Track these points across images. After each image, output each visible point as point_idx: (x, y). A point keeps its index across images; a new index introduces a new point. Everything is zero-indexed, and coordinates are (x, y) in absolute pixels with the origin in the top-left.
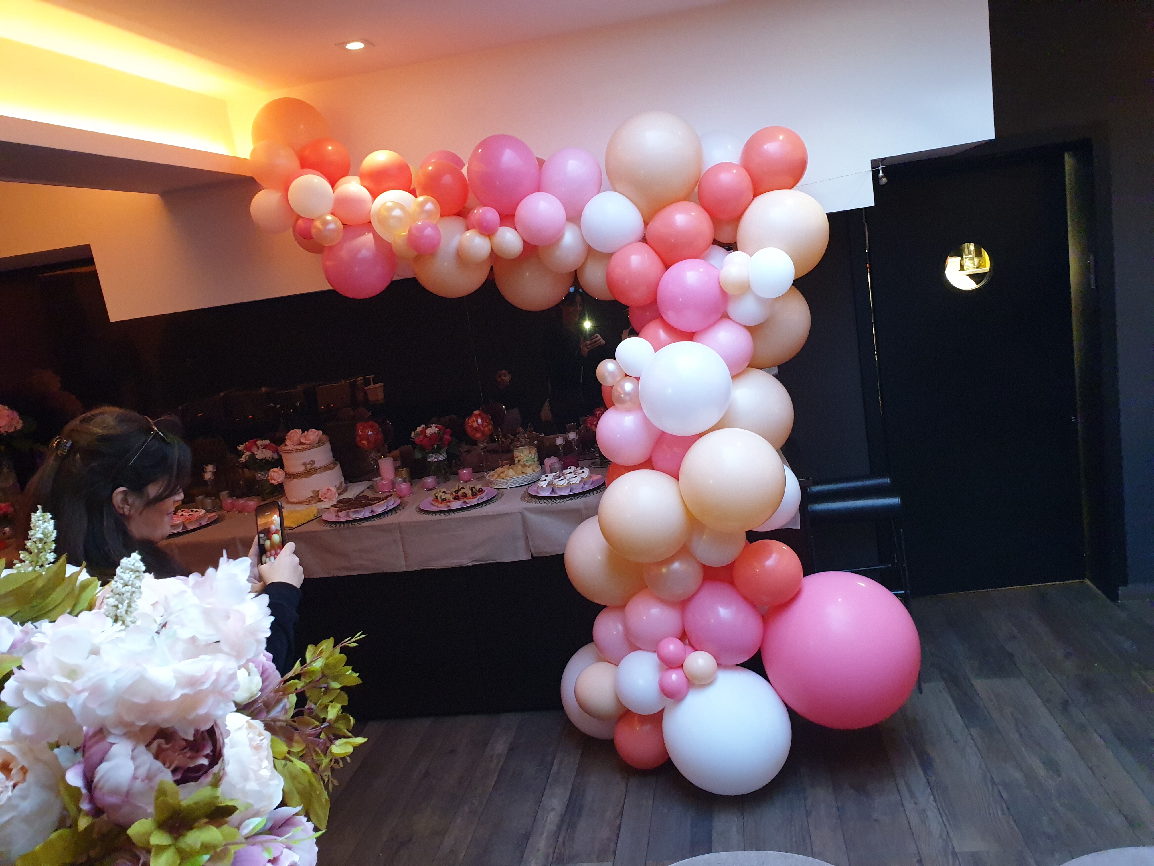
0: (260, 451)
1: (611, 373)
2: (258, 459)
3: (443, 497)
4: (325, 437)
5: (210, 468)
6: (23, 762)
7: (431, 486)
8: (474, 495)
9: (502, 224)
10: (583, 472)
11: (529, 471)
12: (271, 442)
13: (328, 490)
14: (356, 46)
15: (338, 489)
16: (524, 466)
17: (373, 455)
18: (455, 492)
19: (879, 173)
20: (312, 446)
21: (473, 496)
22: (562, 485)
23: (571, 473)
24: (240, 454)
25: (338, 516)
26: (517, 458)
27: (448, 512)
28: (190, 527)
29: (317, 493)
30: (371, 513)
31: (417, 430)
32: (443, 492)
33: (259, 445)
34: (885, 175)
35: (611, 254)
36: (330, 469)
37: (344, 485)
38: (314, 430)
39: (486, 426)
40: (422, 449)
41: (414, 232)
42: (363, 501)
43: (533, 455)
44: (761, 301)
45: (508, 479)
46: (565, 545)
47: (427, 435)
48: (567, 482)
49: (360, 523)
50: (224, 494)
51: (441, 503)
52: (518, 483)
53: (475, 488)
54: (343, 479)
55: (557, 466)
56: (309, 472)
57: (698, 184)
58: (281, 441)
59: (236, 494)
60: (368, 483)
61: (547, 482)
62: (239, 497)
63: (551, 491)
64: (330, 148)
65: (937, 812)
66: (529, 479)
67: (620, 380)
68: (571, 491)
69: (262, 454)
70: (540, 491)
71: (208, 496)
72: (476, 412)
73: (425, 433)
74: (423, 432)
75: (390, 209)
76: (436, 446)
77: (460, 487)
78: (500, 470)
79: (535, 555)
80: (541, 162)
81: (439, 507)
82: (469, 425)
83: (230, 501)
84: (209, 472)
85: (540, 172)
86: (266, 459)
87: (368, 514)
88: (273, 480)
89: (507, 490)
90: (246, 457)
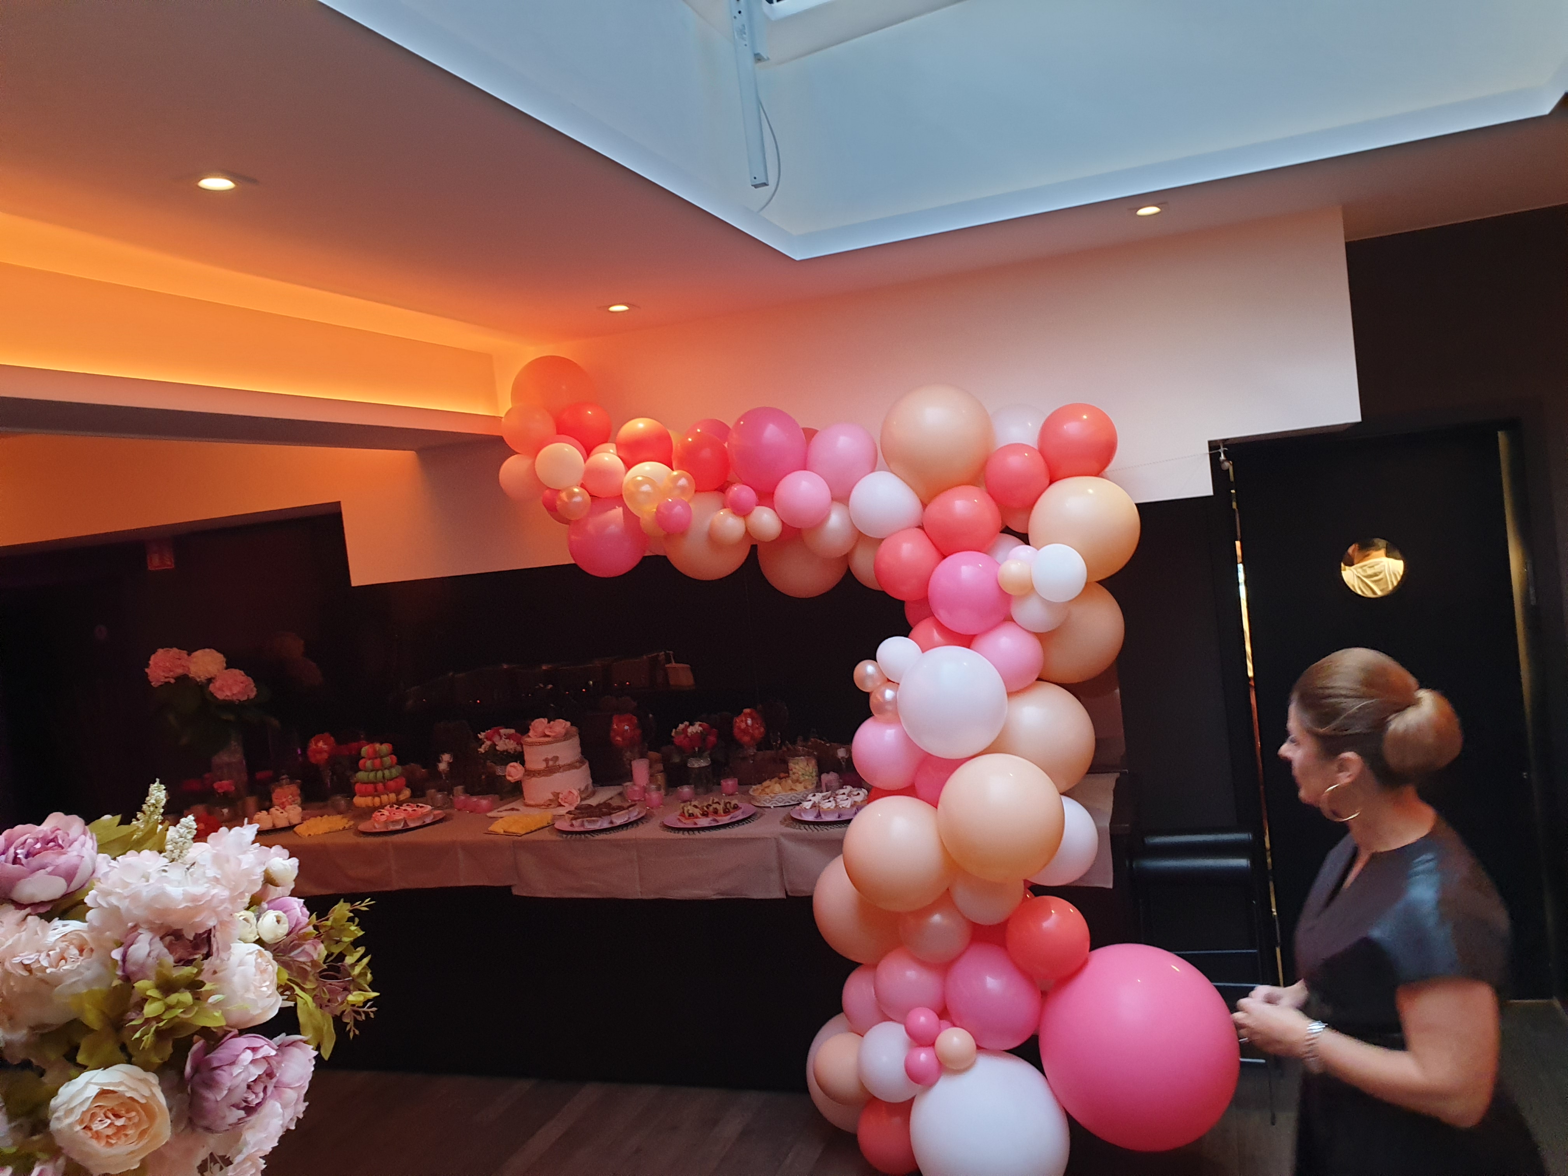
0: (501, 742)
1: (870, 677)
2: (498, 751)
3: (690, 812)
4: (574, 729)
5: (446, 757)
6: (92, 945)
7: (686, 798)
8: (726, 812)
10: (859, 794)
11: (800, 787)
12: (516, 732)
13: (570, 792)
14: (619, 308)
15: (581, 792)
16: (797, 781)
17: (628, 754)
18: (707, 806)
19: (1220, 456)
20: (557, 739)
21: (724, 813)
22: (829, 808)
23: (844, 794)
24: (481, 743)
25: (572, 825)
26: (792, 770)
27: (694, 830)
28: (412, 825)
29: (556, 795)
30: (609, 825)
31: (678, 728)
32: (694, 805)
33: (502, 734)
34: (1228, 459)
35: (882, 540)
36: (576, 768)
37: (591, 788)
38: (561, 720)
39: (757, 729)
40: (683, 751)
41: (663, 509)
42: (604, 810)
43: (811, 768)
44: (1048, 605)
45: (773, 795)
46: (814, 883)
47: (688, 734)
48: (834, 805)
49: (595, 835)
50: (459, 789)
51: (686, 819)
52: (784, 802)
53: (730, 803)
54: (590, 781)
55: (835, 784)
56: (550, 770)
57: (986, 467)
58: (525, 731)
59: (470, 791)
60: (618, 790)
61: (810, 803)
62: (473, 794)
63: (815, 814)
64: (590, 412)
66: (797, 797)
67: (880, 685)
68: (839, 817)
69: (503, 745)
70: (802, 814)
71: (440, 791)
72: (747, 710)
73: (687, 731)
74: (685, 730)
75: (639, 484)
76: (697, 749)
77: (715, 802)
78: (767, 783)
79: (789, 894)
80: (810, 434)
81: (685, 824)
82: (737, 725)
83: (463, 798)
84: (445, 762)
85: (808, 446)
86: (507, 751)
87: (606, 825)
88: (512, 776)
89: (769, 809)
90: (485, 747)
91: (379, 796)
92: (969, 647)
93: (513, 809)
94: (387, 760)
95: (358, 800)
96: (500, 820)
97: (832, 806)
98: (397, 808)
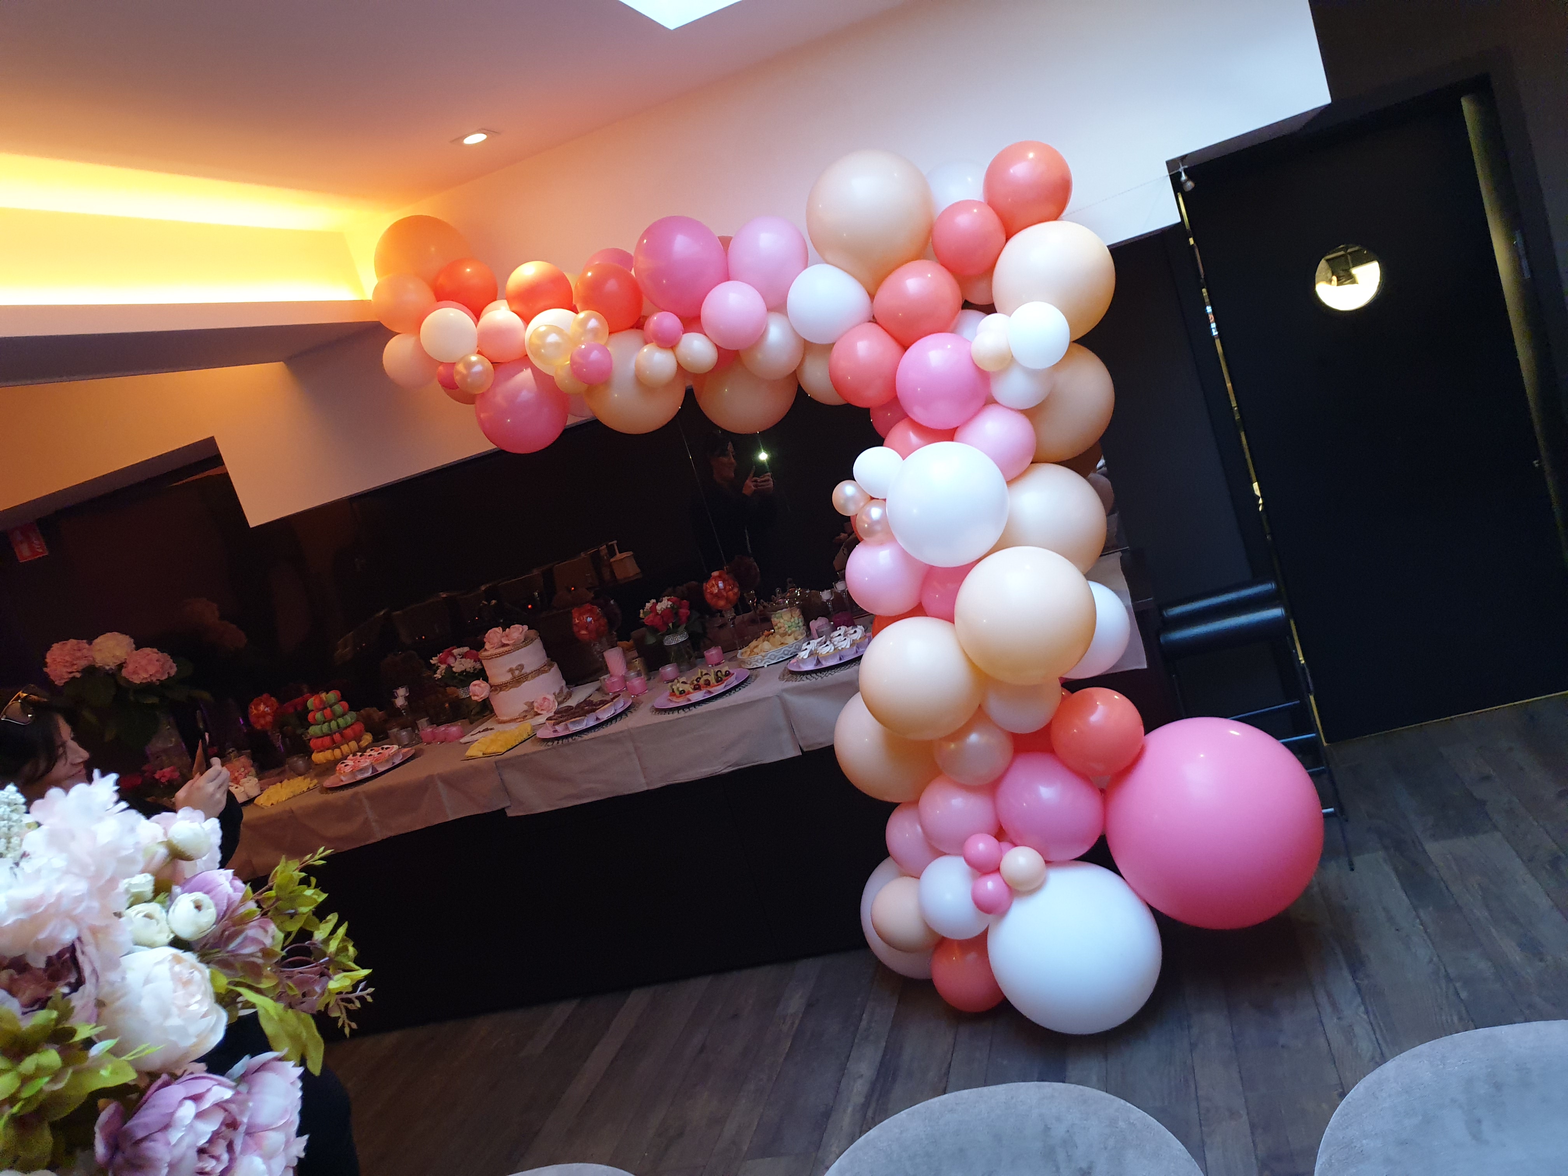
0: (457, 663)
1: (851, 498)
2: (456, 673)
3: (681, 689)
4: (533, 633)
5: (402, 692)
7: (671, 677)
8: (719, 680)
9: (685, 331)
10: (855, 632)
11: (790, 640)
12: (470, 649)
13: (545, 698)
14: (475, 139)
15: (556, 696)
16: (784, 634)
17: (598, 647)
18: (696, 680)
19: (1181, 176)
20: (517, 647)
21: (717, 681)
22: (828, 652)
23: (840, 635)
24: (434, 668)
25: (555, 731)
26: (776, 625)
27: (688, 706)
28: (381, 769)
29: (531, 704)
30: (595, 722)
31: (646, 608)
32: (682, 682)
33: (455, 654)
34: (1190, 177)
35: (832, 345)
36: (545, 672)
37: (566, 690)
38: (517, 626)
39: (730, 590)
40: (654, 630)
41: (577, 359)
42: (585, 708)
43: (796, 618)
44: (1033, 374)
45: (763, 654)
46: (832, 731)
47: (658, 611)
48: (833, 648)
49: (582, 735)
50: (423, 722)
51: (679, 697)
52: (777, 658)
53: (721, 671)
54: (564, 683)
55: (826, 629)
56: (518, 680)
58: (480, 646)
59: (436, 721)
60: (596, 685)
61: (807, 652)
63: (815, 662)
64: (468, 270)
65: (1369, 1027)
66: (789, 651)
67: (864, 506)
68: (840, 659)
69: (460, 665)
70: (801, 665)
71: (403, 727)
72: (715, 574)
73: (655, 609)
74: (653, 609)
75: (544, 336)
76: (671, 625)
77: (703, 674)
78: (754, 643)
79: (805, 750)
80: (726, 242)
81: (678, 702)
82: (708, 591)
83: (430, 730)
84: (401, 696)
85: (727, 255)
86: (465, 671)
87: (592, 723)
88: (478, 696)
89: (763, 669)
90: (441, 672)
91: (339, 747)
92: (952, 440)
93: (487, 730)
94: (338, 708)
95: (317, 757)
96: (476, 743)
97: (830, 650)
98: (361, 756)
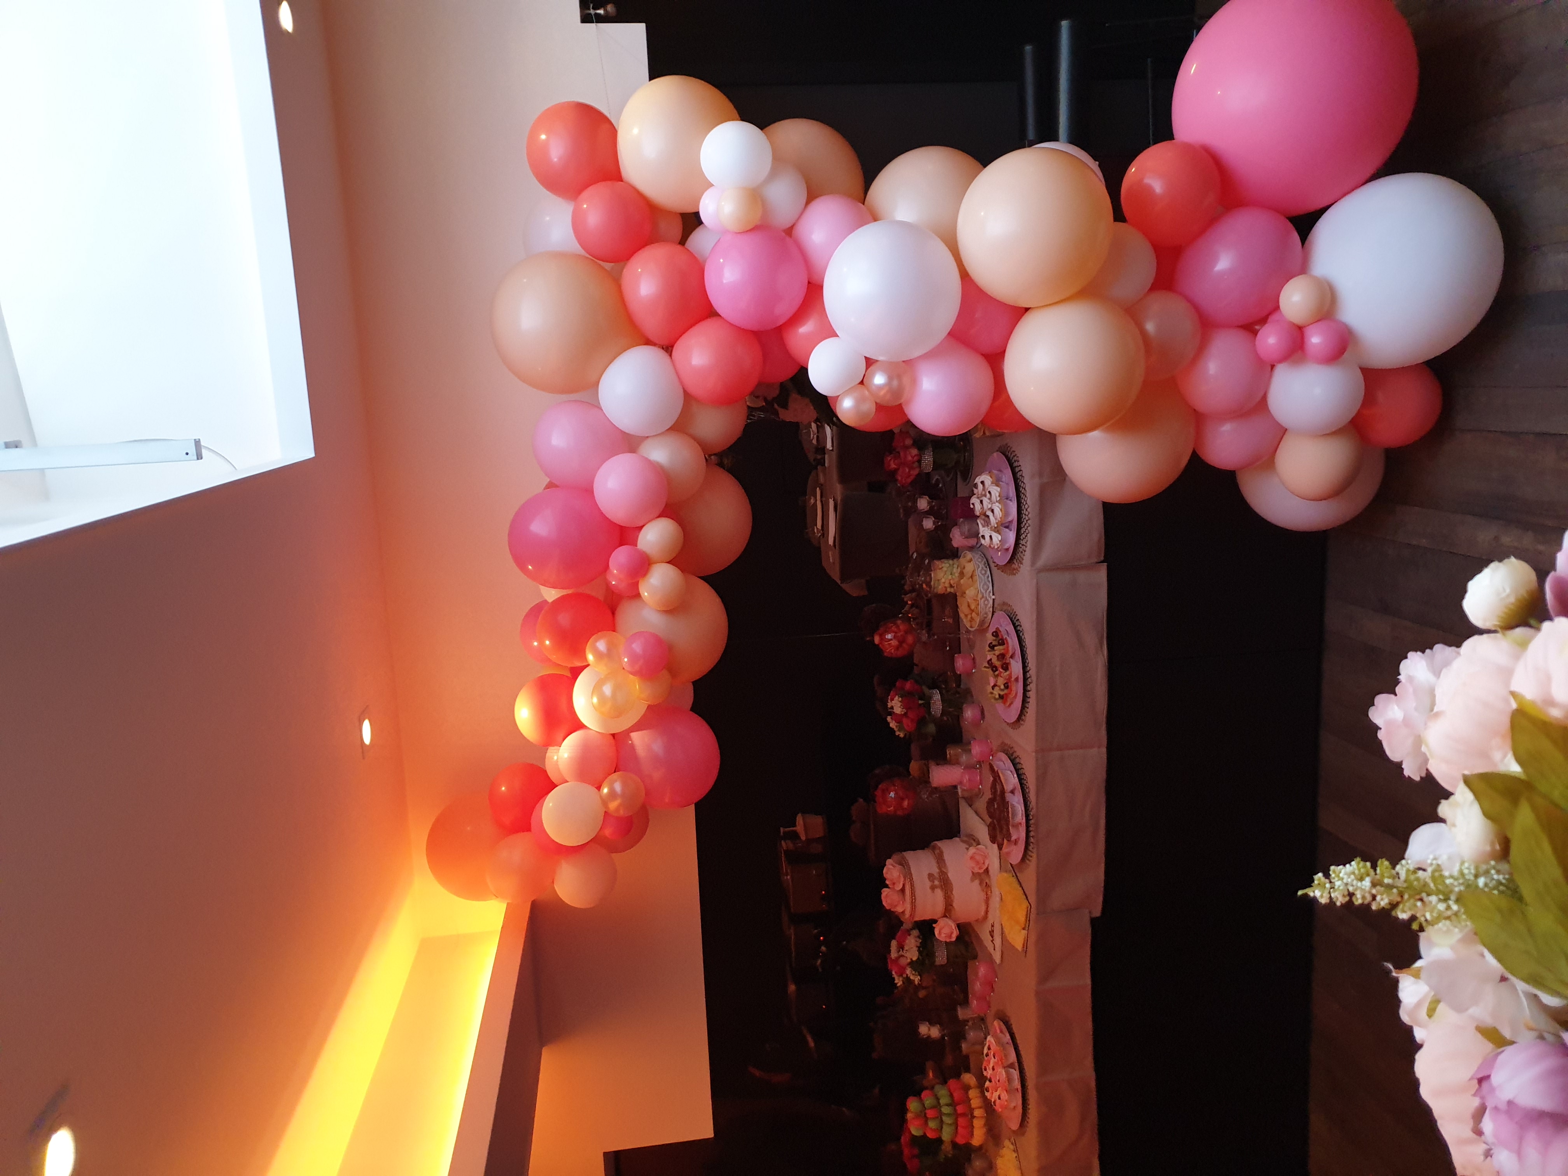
0: (908, 955)
1: (859, 402)
2: (918, 957)
3: (1002, 687)
4: (895, 857)
5: (924, 1029)
7: (977, 712)
8: (1002, 642)
9: (634, 543)
10: (982, 482)
11: (969, 568)
12: (895, 937)
13: (972, 858)
14: (367, 731)
15: (971, 846)
16: (962, 574)
17: (925, 794)
19: (599, 14)
20: (908, 875)
21: (1004, 644)
22: (1001, 510)
24: (907, 983)
25: (1018, 840)
26: (946, 587)
27: (1026, 679)
28: (1013, 1057)
29: (975, 875)
30: (1016, 794)
31: (895, 728)
32: (993, 688)
33: (897, 955)
35: (687, 394)
36: (941, 854)
37: (964, 838)
38: (884, 872)
39: (898, 627)
40: (922, 722)
41: (637, 667)
42: (995, 808)
43: (943, 565)
44: (774, 173)
45: (980, 596)
46: (1092, 500)
47: (903, 713)
48: (997, 504)
49: (1031, 808)
50: (962, 1013)
51: (1011, 690)
52: (988, 583)
53: (991, 643)
54: (955, 839)
55: (966, 528)
56: (945, 884)
57: (598, 261)
58: (895, 920)
60: (963, 805)
61: (995, 535)
63: (1007, 530)
64: (503, 789)
66: (982, 568)
67: (868, 390)
68: (1012, 500)
69: (911, 951)
70: (1006, 547)
72: (877, 640)
73: (900, 715)
74: (898, 719)
76: (920, 702)
77: (988, 664)
78: (963, 611)
79: (1102, 558)
80: (550, 486)
81: (1016, 694)
82: (894, 651)
83: (974, 1003)
84: (929, 1031)
85: (563, 485)
86: (919, 947)
87: (1016, 799)
88: (952, 933)
89: (995, 601)
90: (913, 974)
91: (973, 1109)
93: (992, 932)
94: (928, 1101)
95: (978, 1137)
96: (1007, 941)
98: (990, 1081)
